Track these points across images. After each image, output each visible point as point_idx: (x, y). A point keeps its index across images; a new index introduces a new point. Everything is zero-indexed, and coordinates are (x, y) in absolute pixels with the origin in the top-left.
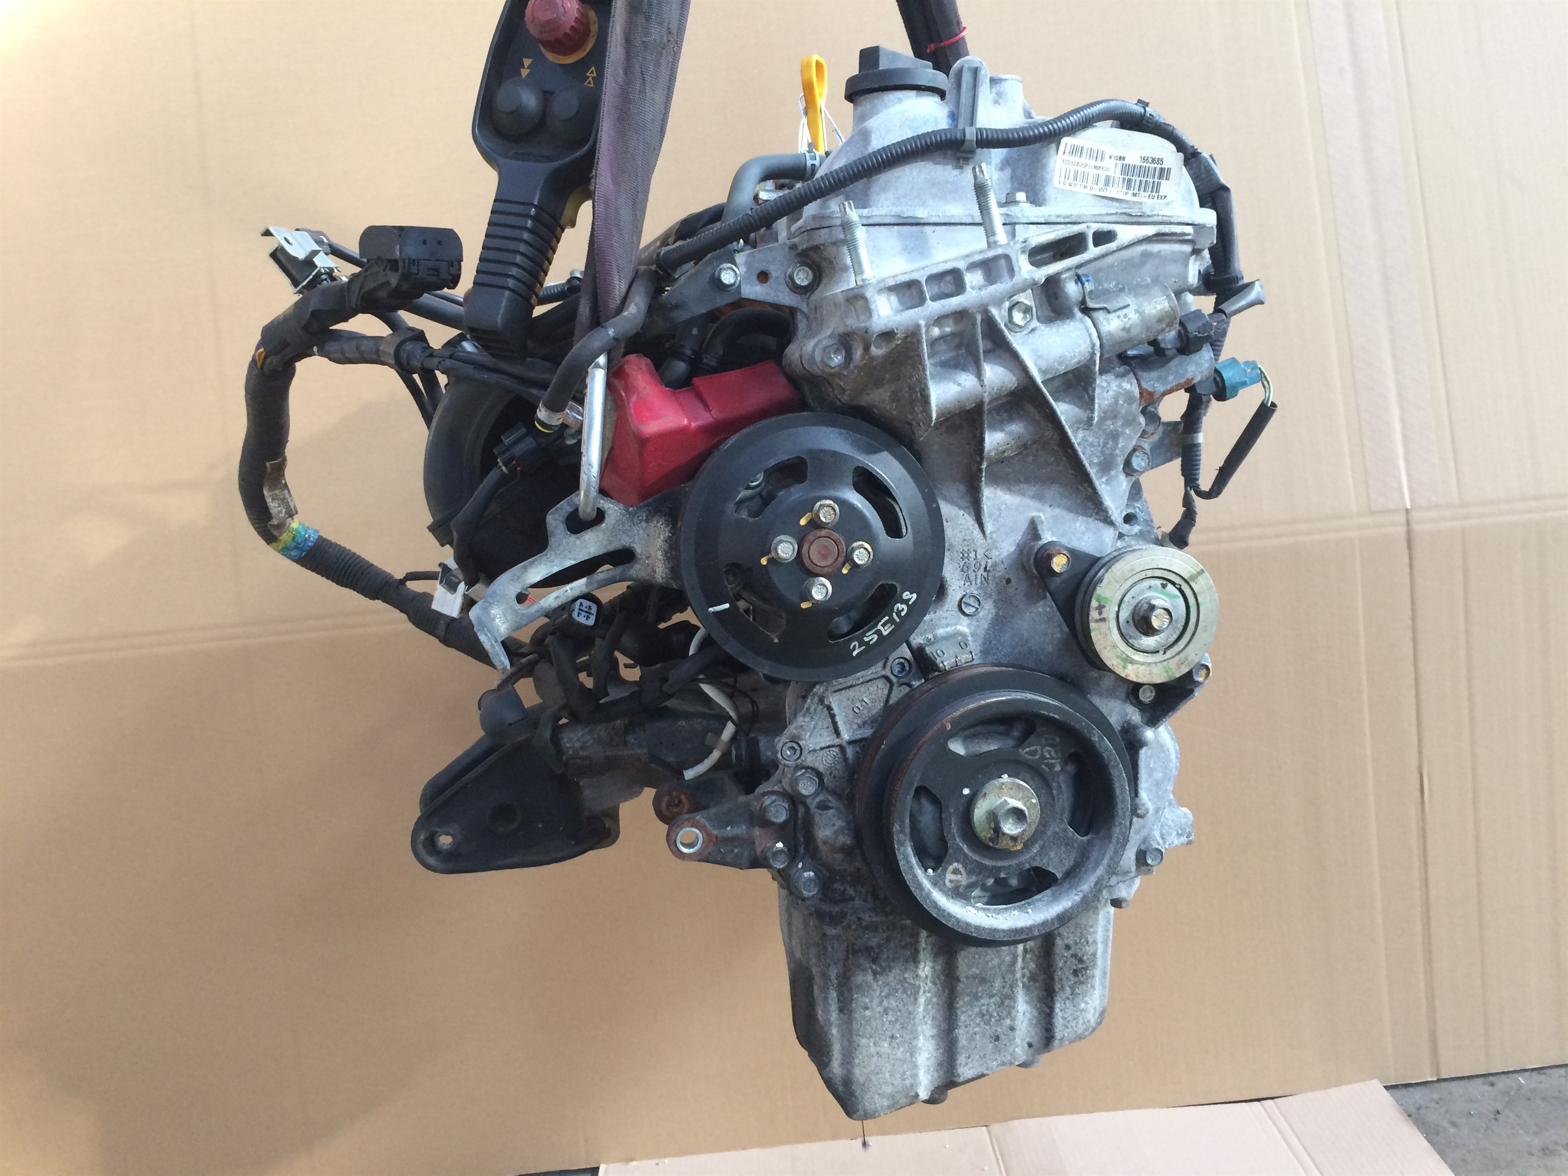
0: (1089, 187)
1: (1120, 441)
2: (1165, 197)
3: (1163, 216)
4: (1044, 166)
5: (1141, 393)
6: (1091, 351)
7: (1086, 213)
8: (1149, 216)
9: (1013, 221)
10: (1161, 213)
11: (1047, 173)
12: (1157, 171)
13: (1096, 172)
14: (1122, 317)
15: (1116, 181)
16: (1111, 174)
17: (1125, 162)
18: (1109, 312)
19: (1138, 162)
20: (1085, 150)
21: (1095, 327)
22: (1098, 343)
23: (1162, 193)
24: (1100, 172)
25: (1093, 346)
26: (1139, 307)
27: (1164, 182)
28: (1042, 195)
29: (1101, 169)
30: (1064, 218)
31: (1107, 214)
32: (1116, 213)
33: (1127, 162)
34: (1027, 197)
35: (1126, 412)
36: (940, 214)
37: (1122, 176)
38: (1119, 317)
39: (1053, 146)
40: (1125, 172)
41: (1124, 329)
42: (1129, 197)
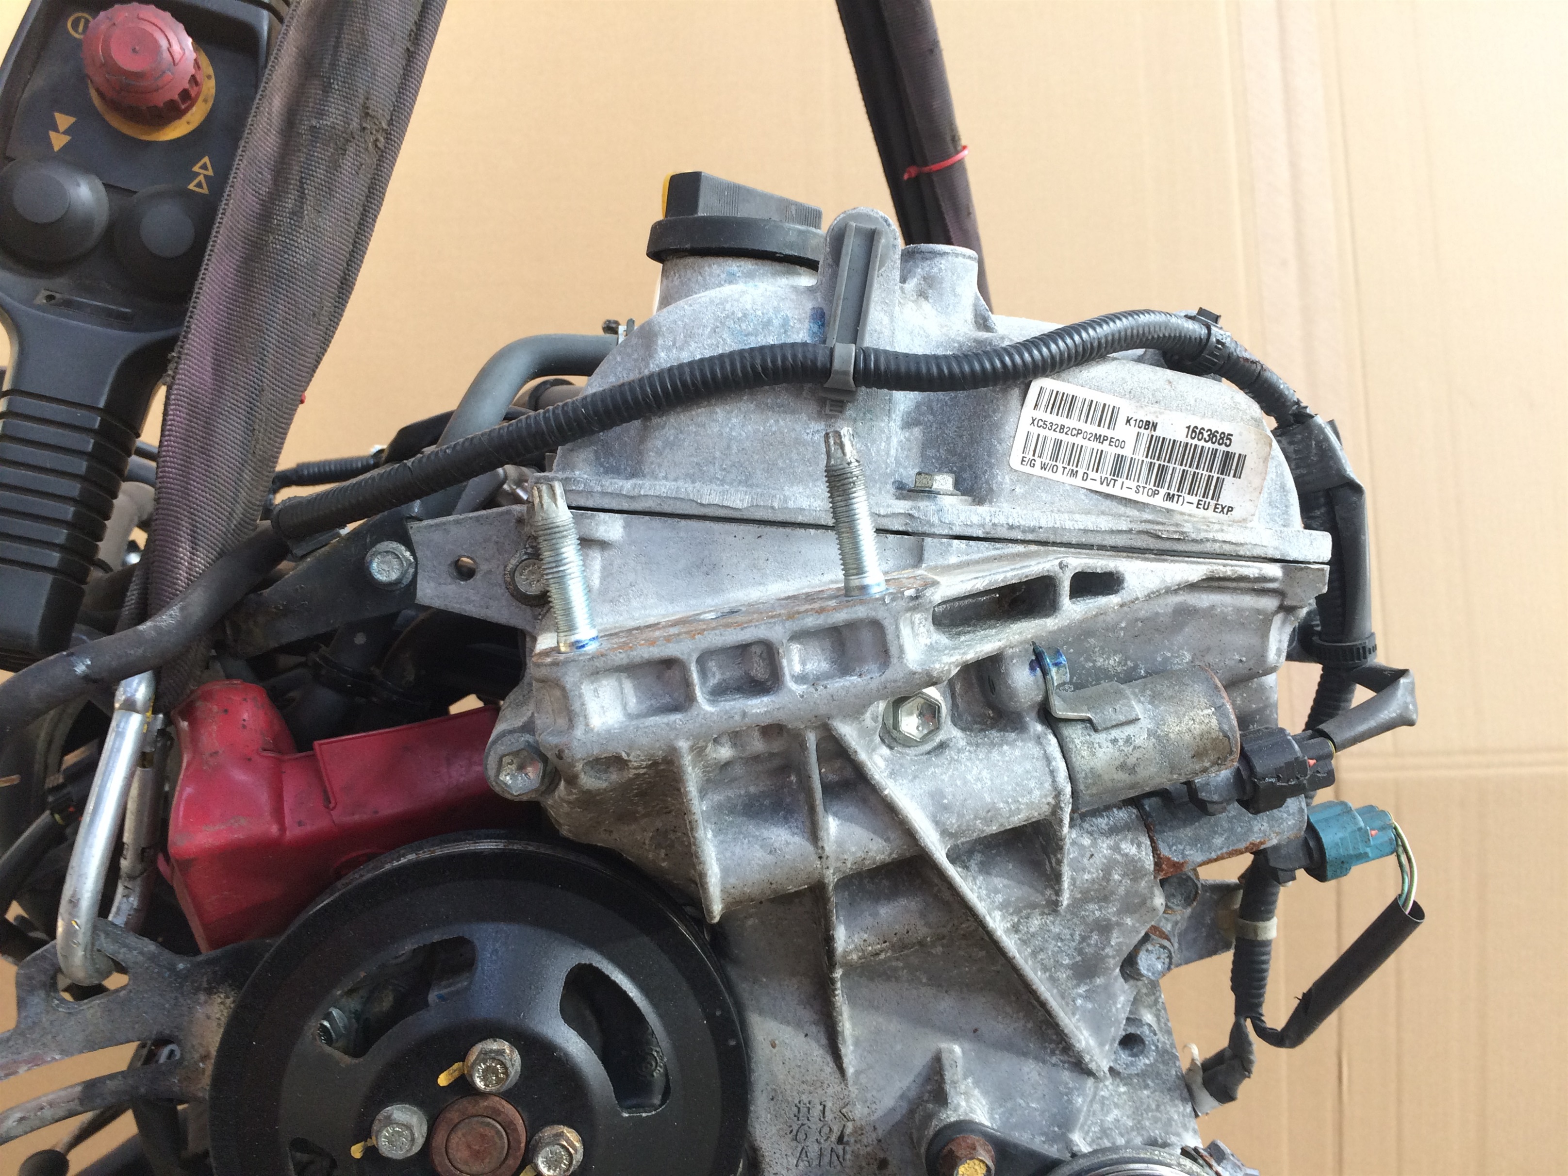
0: (1080, 475)
1: (1115, 935)
2: (1231, 509)
3: (1225, 542)
4: (996, 427)
5: (1156, 864)
6: (1053, 802)
7: (1069, 525)
8: (1194, 541)
9: (921, 529)
10: (1220, 536)
11: (1000, 442)
12: (1219, 455)
13: (1097, 446)
14: (1121, 743)
15: (1136, 467)
16: (1127, 452)
17: (1155, 434)
18: (1096, 730)
19: (1181, 436)
20: (1078, 405)
21: (1064, 757)
22: (1068, 790)
23: (1225, 500)
24: (1105, 446)
25: (1058, 794)
26: (1158, 725)
27: (1229, 480)
28: (987, 482)
29: (1106, 443)
30: (1024, 532)
31: (1112, 532)
32: (1130, 531)
33: (1159, 432)
34: (957, 485)
35: (1128, 893)
36: (776, 505)
37: (1149, 460)
38: (1114, 741)
39: (1016, 392)
40: (1154, 451)
41: (1123, 767)
42: (1158, 501)
